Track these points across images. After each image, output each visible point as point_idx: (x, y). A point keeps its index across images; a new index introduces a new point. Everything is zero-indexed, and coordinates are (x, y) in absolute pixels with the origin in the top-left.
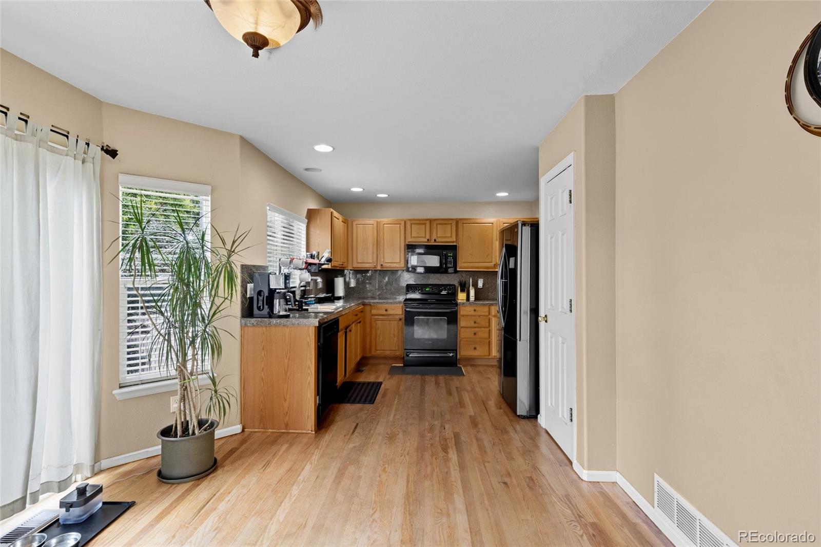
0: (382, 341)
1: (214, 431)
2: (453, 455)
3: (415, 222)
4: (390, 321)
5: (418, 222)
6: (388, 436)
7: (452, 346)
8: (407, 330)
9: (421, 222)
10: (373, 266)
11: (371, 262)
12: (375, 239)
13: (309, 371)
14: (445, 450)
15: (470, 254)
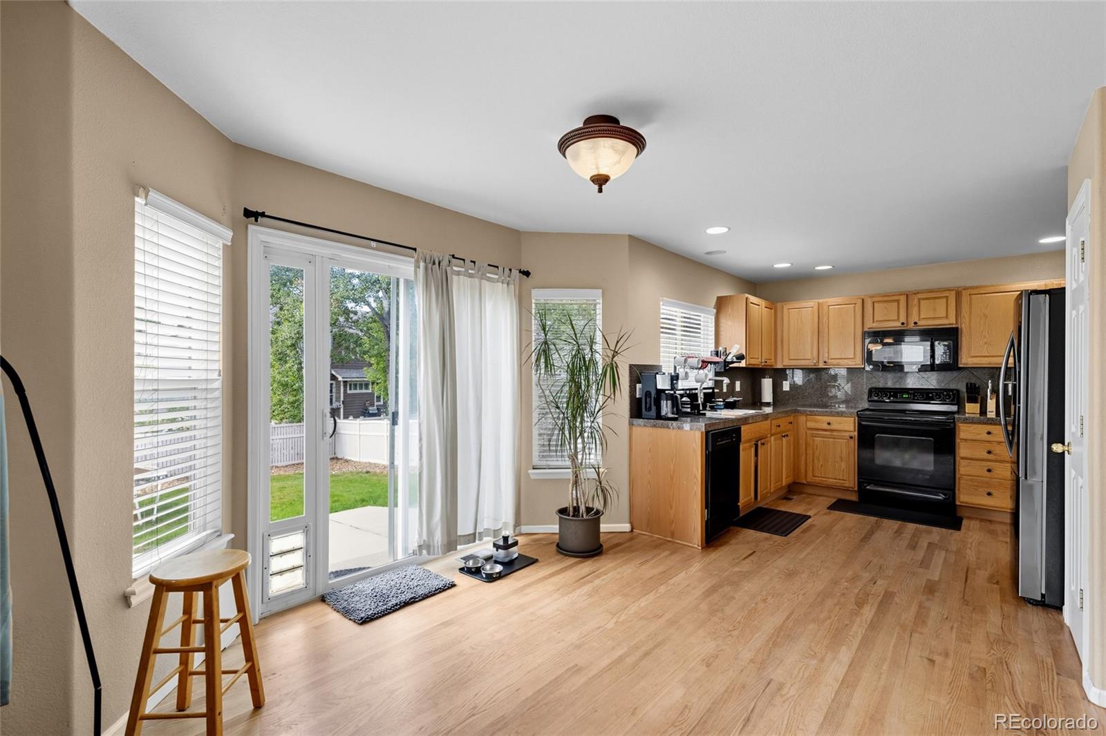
0: (822, 466)
1: (599, 517)
2: (868, 612)
3: (881, 299)
4: (834, 438)
5: (886, 299)
6: (787, 572)
7: (950, 486)
8: (867, 454)
9: (888, 298)
10: (813, 364)
11: (809, 358)
12: (816, 325)
13: (695, 480)
14: (860, 604)
15: (986, 343)
